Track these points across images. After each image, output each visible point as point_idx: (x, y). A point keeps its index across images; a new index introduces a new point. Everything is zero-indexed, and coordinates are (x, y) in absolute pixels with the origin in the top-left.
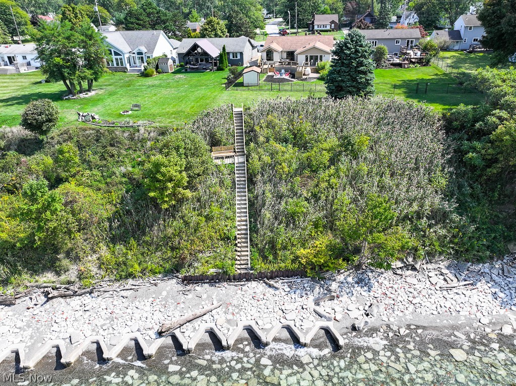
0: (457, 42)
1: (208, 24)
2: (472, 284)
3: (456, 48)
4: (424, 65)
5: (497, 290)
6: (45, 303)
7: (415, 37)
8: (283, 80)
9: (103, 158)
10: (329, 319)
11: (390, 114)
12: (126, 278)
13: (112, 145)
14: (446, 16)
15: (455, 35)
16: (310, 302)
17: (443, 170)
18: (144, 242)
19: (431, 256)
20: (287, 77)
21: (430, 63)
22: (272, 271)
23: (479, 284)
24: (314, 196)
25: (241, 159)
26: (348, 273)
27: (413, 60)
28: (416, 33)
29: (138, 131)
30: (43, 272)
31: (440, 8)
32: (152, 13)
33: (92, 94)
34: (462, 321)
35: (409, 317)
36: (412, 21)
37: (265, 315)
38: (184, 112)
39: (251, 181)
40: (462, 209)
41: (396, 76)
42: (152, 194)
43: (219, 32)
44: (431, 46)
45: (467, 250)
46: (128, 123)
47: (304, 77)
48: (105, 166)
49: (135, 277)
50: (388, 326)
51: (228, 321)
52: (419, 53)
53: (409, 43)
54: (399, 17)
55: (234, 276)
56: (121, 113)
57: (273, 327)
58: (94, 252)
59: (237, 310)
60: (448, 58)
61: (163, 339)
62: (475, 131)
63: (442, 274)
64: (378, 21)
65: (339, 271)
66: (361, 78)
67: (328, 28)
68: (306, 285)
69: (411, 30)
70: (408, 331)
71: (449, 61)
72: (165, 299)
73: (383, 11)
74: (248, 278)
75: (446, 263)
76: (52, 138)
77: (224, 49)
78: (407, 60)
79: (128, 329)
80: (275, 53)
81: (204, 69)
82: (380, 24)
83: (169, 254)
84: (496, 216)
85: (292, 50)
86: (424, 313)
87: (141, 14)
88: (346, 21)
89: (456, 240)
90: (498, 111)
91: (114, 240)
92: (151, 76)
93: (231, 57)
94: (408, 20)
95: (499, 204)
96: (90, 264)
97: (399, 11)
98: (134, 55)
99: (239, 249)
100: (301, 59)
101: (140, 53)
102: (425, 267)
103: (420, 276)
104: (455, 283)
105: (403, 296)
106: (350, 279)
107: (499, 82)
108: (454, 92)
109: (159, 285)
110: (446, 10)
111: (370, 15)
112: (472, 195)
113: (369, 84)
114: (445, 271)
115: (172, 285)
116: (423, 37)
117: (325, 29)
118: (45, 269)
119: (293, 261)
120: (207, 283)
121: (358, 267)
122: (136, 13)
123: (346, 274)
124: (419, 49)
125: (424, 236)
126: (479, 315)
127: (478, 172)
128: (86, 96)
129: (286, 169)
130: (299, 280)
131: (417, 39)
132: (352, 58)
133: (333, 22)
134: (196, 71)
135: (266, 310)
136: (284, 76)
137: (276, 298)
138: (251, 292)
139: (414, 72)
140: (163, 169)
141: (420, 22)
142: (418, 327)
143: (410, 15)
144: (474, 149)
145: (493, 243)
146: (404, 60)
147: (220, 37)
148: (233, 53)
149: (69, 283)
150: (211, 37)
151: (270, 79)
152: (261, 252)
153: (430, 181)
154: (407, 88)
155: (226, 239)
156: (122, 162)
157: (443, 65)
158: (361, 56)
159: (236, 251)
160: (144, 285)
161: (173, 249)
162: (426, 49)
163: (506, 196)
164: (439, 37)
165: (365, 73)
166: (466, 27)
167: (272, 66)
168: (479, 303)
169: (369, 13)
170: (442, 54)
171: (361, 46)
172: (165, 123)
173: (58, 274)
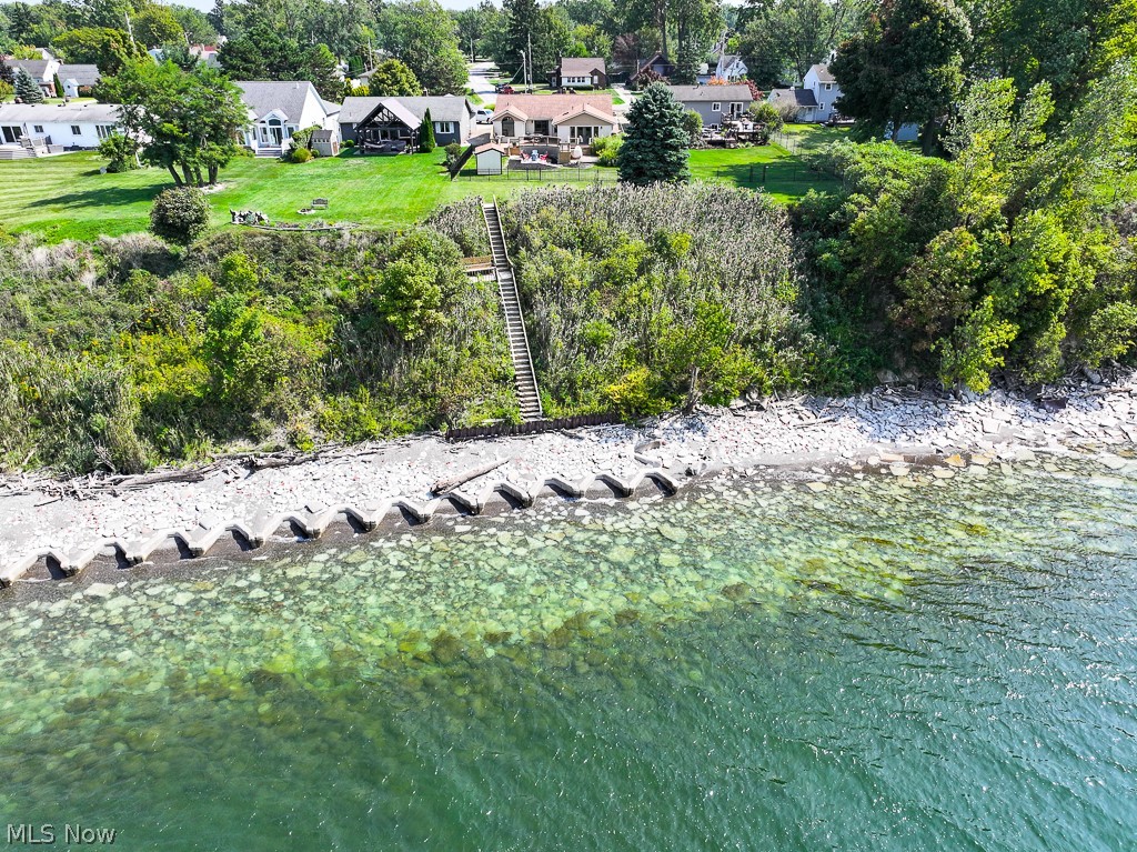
0: (810, 109)
1: (385, 72)
2: (834, 421)
3: (809, 118)
4: (760, 144)
5: (863, 424)
6: (249, 476)
7: (744, 98)
8: (539, 168)
9: (289, 276)
10: (657, 465)
11: (715, 206)
12: (362, 440)
13: (302, 258)
14: (793, 65)
15: (806, 97)
16: (629, 449)
17: (791, 279)
18: (380, 390)
19: (780, 390)
20: (544, 162)
21: (769, 141)
22: (572, 418)
23: (841, 419)
24: (621, 316)
25: (506, 276)
26: (674, 418)
27: (743, 137)
28: (745, 92)
29: (340, 236)
30: (233, 439)
31: (782, 51)
32: (272, 49)
33: (218, 188)
34: (821, 456)
35: (757, 457)
36: (735, 73)
37: (571, 467)
38: (402, 209)
39: (526, 302)
40: (817, 327)
41: (718, 160)
42: (392, 318)
43: (407, 86)
44: (769, 114)
45: (826, 381)
46: (321, 225)
47: (572, 162)
48: (297, 288)
49: (374, 438)
50: (731, 468)
51: (524, 476)
52: (751, 125)
53: (735, 109)
54: (713, 65)
55: (520, 426)
56: (299, 212)
57: (584, 478)
58: (307, 408)
59: (532, 465)
60: (796, 134)
61: (438, 499)
62: (831, 227)
63: (796, 412)
64: (678, 71)
65: (661, 417)
66: (670, 156)
67: (588, 83)
68: (620, 433)
69: (737, 87)
70: (756, 472)
71: (799, 138)
72: (428, 459)
73: (684, 53)
74: (538, 428)
75: (801, 399)
76: (198, 250)
77: (427, 115)
78: (733, 136)
79: (385, 494)
80: (516, 123)
81: (393, 150)
82: (682, 76)
83: (419, 405)
84: (861, 337)
85: (544, 117)
86: (775, 453)
87: (250, 52)
88: (617, 71)
89: (812, 368)
90: (855, 195)
91: (333, 389)
92: (304, 161)
93: (438, 131)
94: (729, 70)
95: (864, 322)
96: (304, 423)
97: (712, 54)
98: (263, 125)
99: (521, 394)
100: (564, 133)
101: (274, 122)
102: (774, 405)
103: (768, 416)
104: (813, 419)
105: (747, 437)
106: (677, 425)
107: (858, 157)
108: (804, 179)
109: (412, 446)
110: (792, 55)
111: (662, 60)
112: (830, 313)
113: (681, 165)
114: (799, 408)
115: (430, 445)
116: (755, 99)
117: (581, 84)
118: (235, 434)
119: (601, 402)
120: (481, 439)
121: (687, 411)
122: (242, 49)
123: (671, 419)
124: (750, 118)
125: (771, 365)
126: (841, 450)
127: (837, 281)
128: (211, 191)
129: (577, 283)
130: (610, 427)
131: (748, 102)
132: (655, 126)
133: (595, 72)
134: (381, 153)
135: (571, 463)
136: (538, 161)
137: (583, 449)
138: (548, 445)
139: (746, 154)
140: (410, 279)
141: (750, 75)
142: (768, 467)
143: (732, 61)
144: (830, 249)
145: (858, 371)
146: (728, 137)
147: (409, 95)
148: (442, 124)
149: (278, 448)
150: (392, 95)
151: (515, 165)
152: (555, 393)
153: (775, 292)
154: (737, 176)
155: (502, 379)
156: (322, 282)
157: (788, 143)
158: (670, 124)
159: (517, 395)
160: (390, 446)
161: (424, 398)
162: (761, 118)
163: (872, 310)
164: (780, 101)
165: (675, 148)
166: (822, 85)
167: (514, 144)
168: (842, 438)
169: (660, 57)
170: (785, 127)
171: (668, 107)
172: (379, 224)
173: (255, 440)
